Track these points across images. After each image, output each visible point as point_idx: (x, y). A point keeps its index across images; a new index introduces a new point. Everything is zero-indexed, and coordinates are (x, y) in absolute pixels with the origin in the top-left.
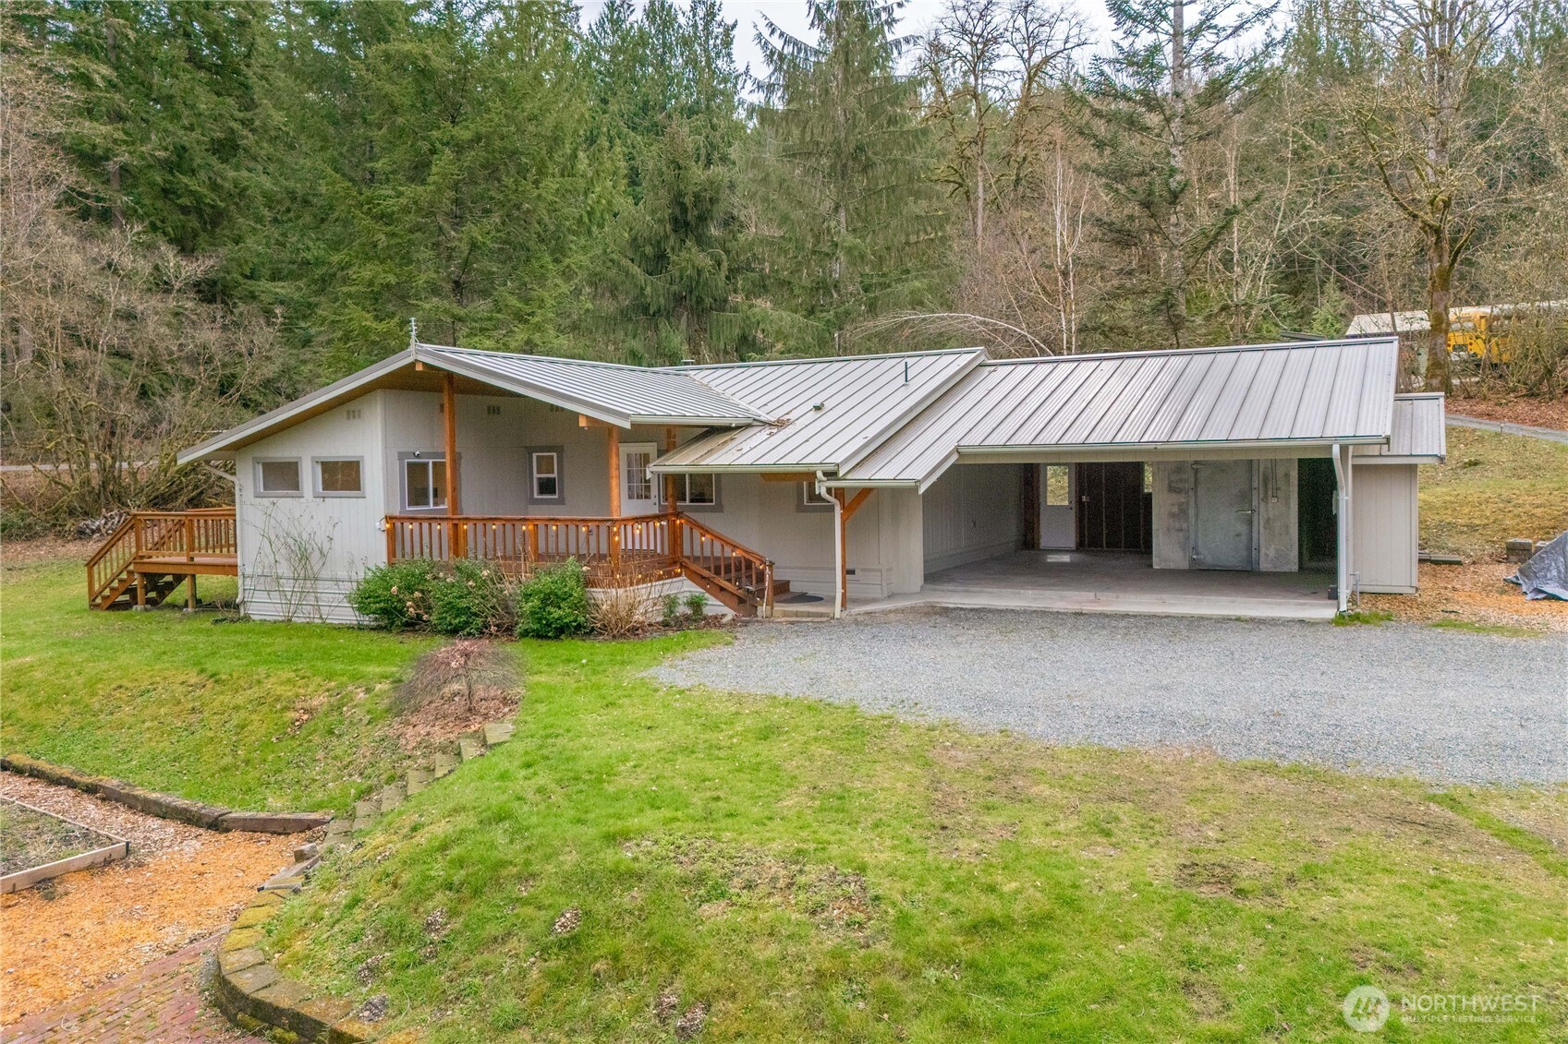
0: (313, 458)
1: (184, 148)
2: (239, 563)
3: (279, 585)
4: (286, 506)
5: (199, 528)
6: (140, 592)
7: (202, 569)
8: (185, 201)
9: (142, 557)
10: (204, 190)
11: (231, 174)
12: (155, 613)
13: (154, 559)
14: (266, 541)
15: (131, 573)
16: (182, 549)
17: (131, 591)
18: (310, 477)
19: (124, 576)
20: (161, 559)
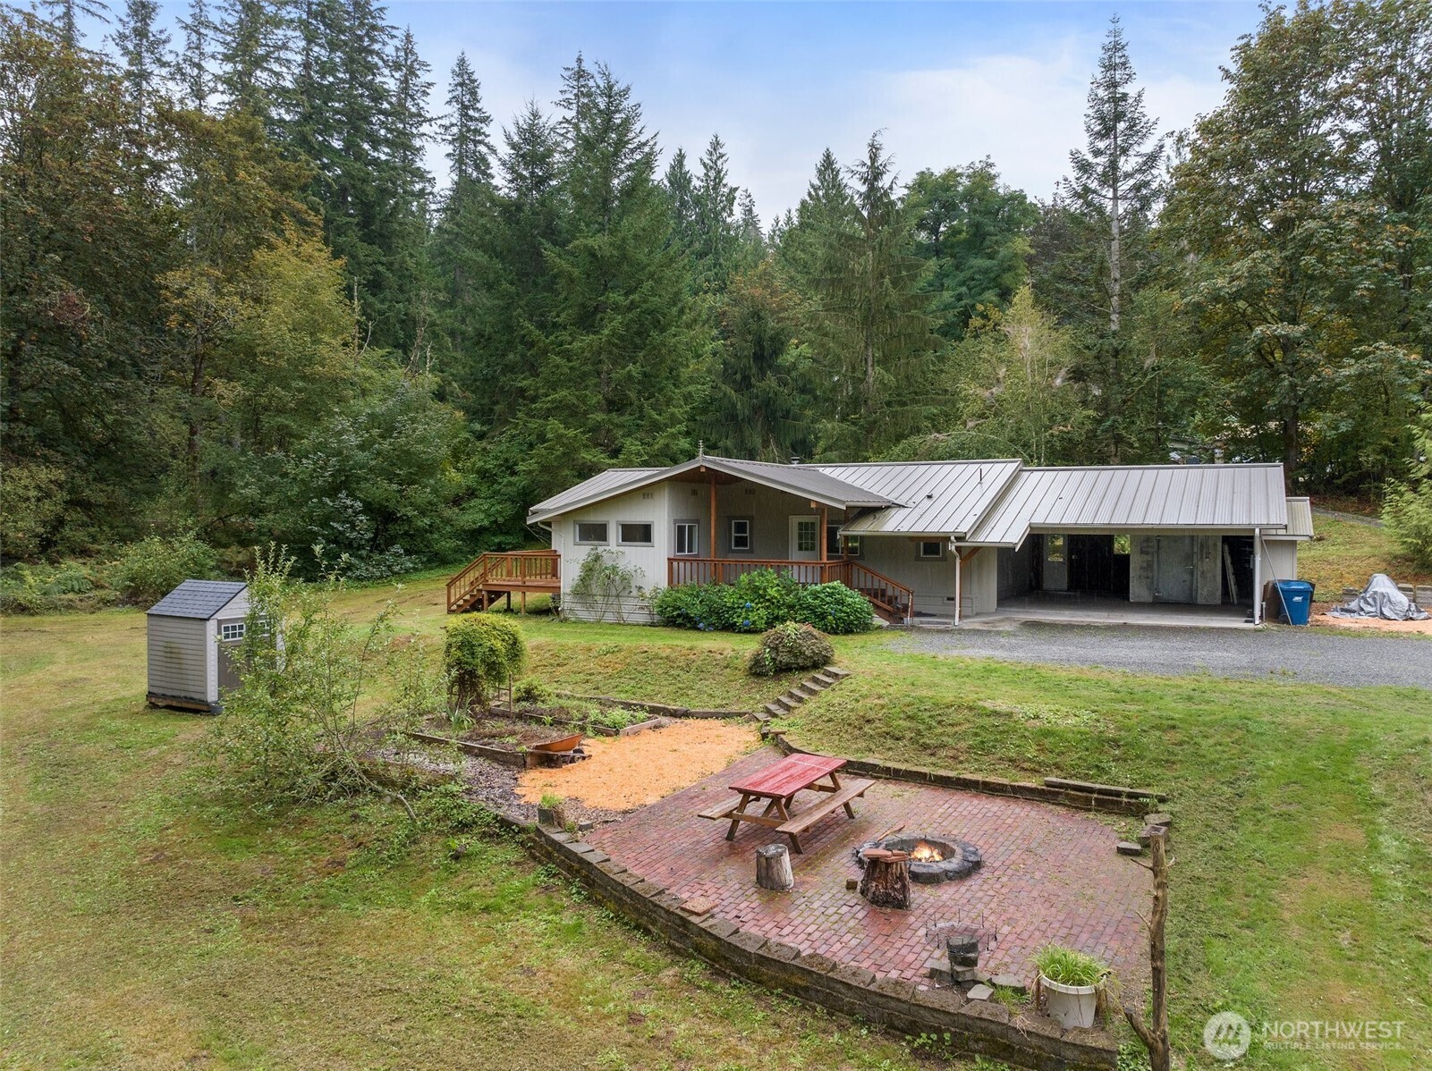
0: (618, 521)
2: (561, 586)
6: (485, 603)
7: (533, 589)
9: (488, 581)
13: (497, 582)
16: (517, 576)
18: (614, 533)
20: (502, 582)
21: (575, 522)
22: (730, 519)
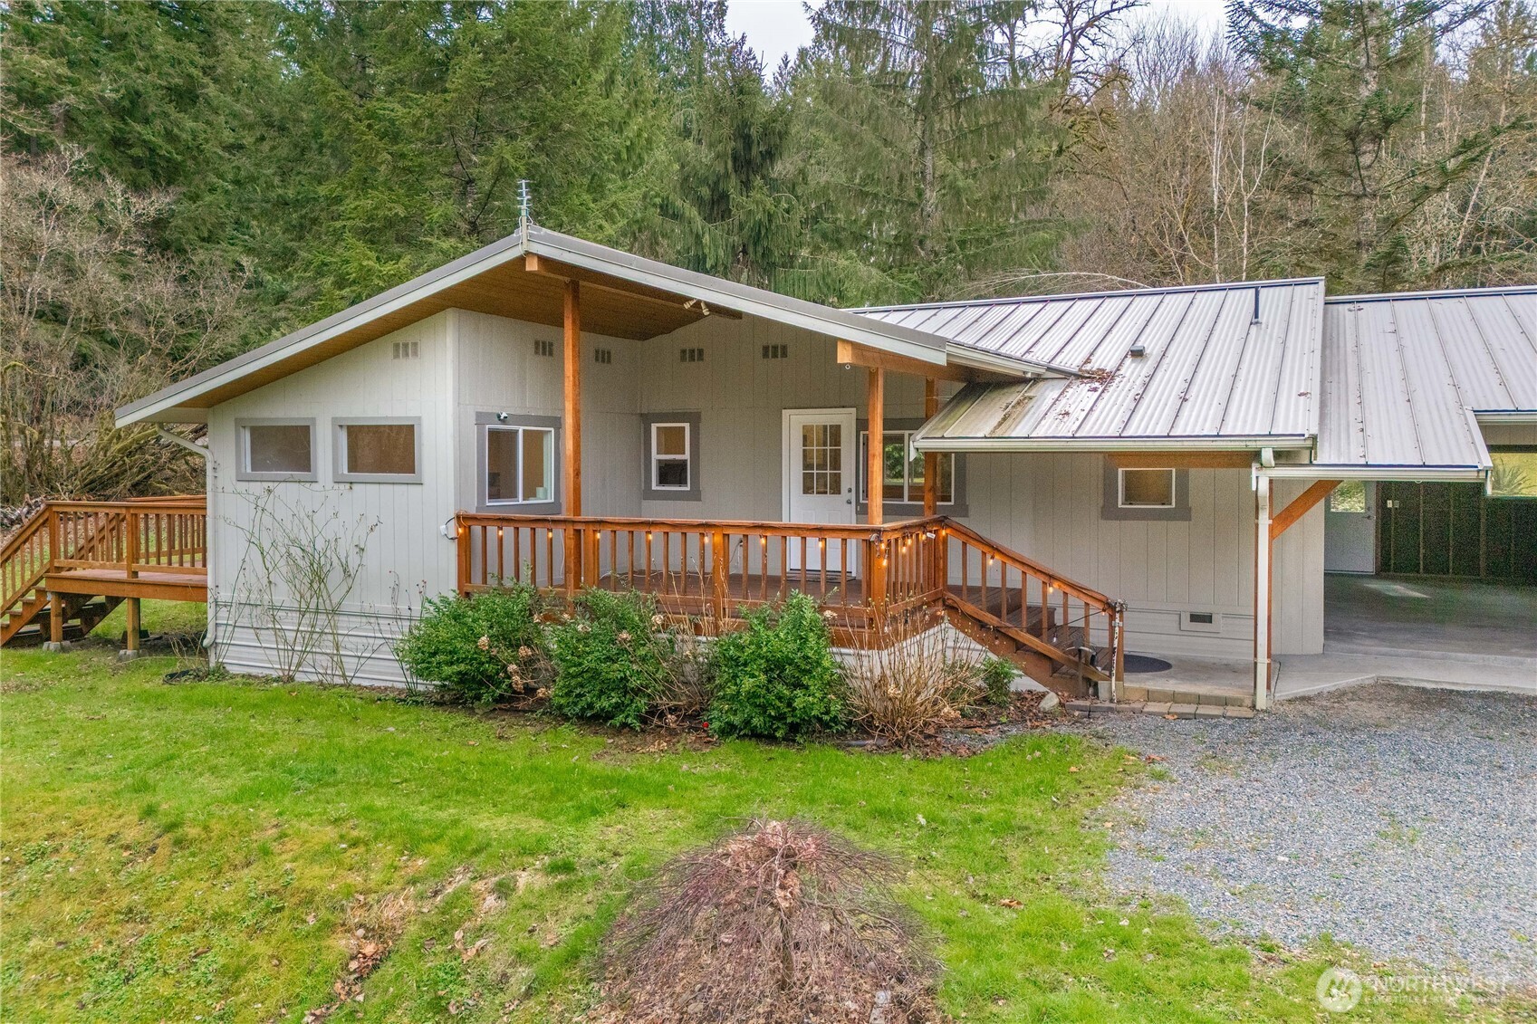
0: (334, 419)
1: (138, 94)
2: (210, 584)
3: (274, 620)
4: (288, 494)
5: (147, 529)
6: (55, 622)
7: (150, 589)
8: (137, 151)
9: (59, 569)
10: (159, 141)
11: (190, 124)
12: (77, 655)
13: (79, 573)
14: (255, 551)
15: (41, 592)
16: (119, 558)
17: (42, 617)
18: (328, 449)
19: (31, 596)
20: (89, 573)
21: (240, 424)
22: (647, 419)
